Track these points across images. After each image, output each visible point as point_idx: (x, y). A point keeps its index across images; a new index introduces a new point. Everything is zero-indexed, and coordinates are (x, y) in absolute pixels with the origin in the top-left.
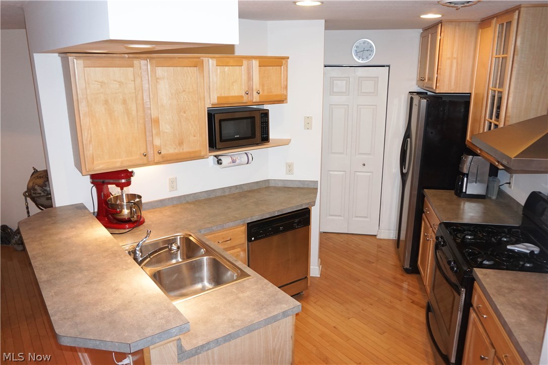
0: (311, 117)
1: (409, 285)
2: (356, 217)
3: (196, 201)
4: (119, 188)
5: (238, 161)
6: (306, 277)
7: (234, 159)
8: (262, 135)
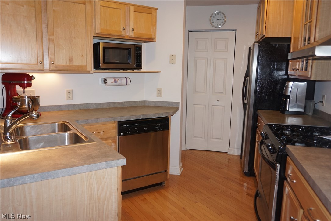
0: (175, 55)
1: (248, 184)
2: (213, 138)
3: (87, 109)
4: (22, 88)
5: (119, 82)
6: (166, 171)
7: (116, 80)
8: (136, 63)
